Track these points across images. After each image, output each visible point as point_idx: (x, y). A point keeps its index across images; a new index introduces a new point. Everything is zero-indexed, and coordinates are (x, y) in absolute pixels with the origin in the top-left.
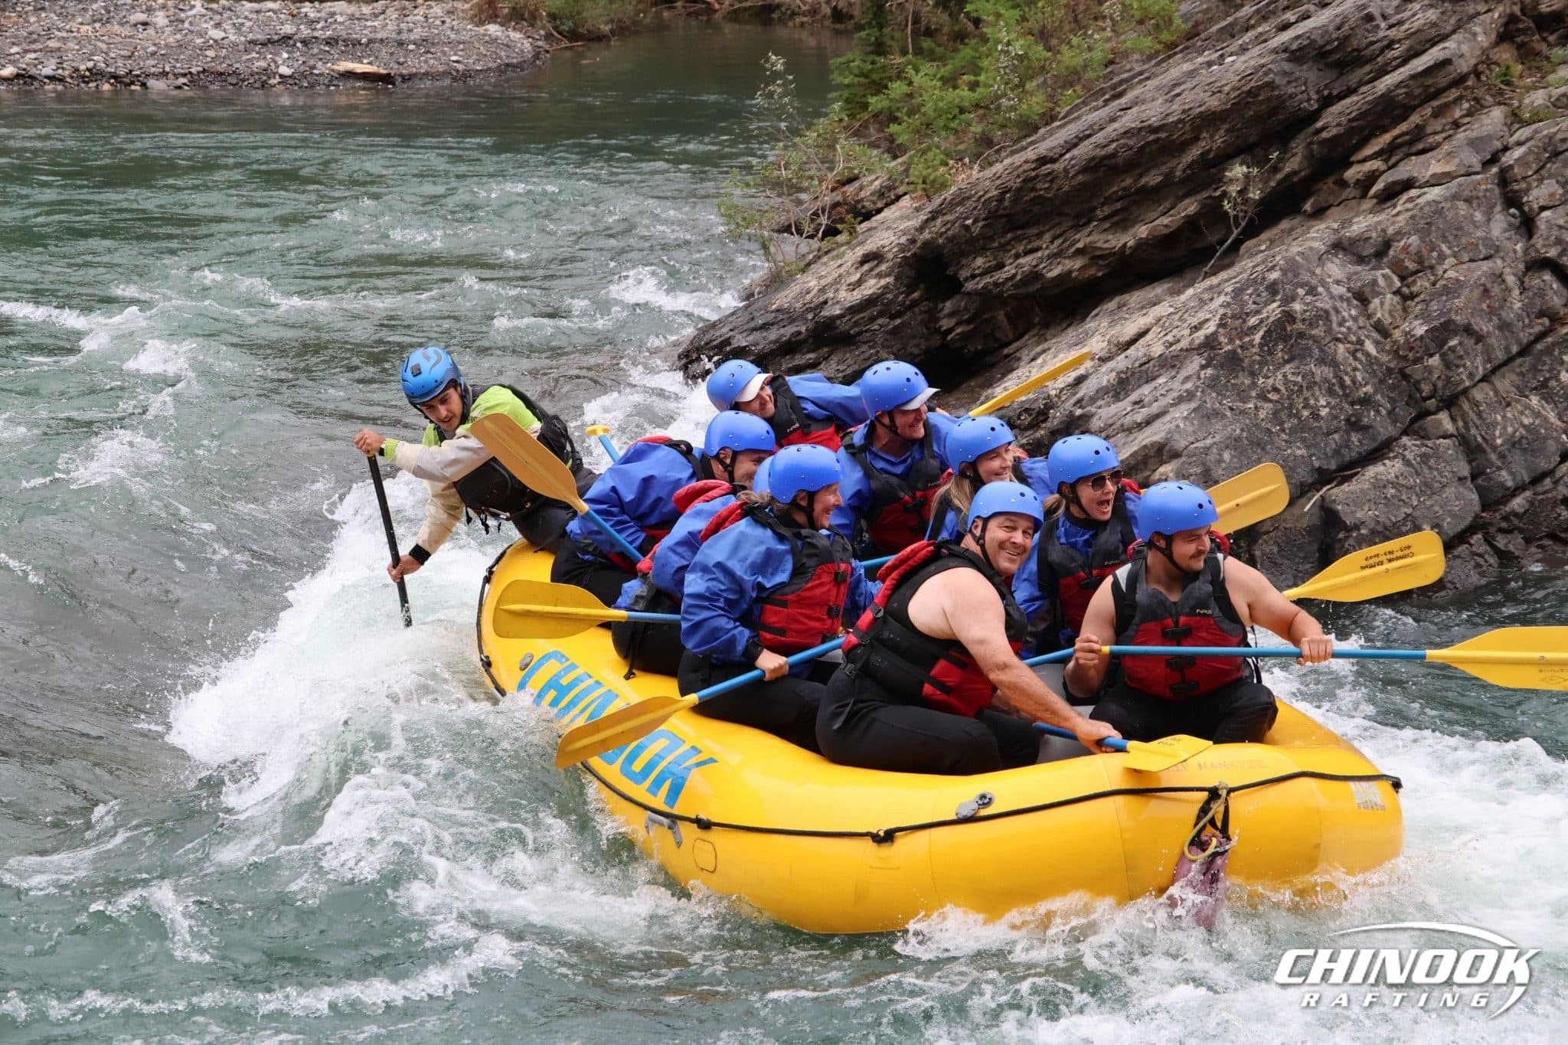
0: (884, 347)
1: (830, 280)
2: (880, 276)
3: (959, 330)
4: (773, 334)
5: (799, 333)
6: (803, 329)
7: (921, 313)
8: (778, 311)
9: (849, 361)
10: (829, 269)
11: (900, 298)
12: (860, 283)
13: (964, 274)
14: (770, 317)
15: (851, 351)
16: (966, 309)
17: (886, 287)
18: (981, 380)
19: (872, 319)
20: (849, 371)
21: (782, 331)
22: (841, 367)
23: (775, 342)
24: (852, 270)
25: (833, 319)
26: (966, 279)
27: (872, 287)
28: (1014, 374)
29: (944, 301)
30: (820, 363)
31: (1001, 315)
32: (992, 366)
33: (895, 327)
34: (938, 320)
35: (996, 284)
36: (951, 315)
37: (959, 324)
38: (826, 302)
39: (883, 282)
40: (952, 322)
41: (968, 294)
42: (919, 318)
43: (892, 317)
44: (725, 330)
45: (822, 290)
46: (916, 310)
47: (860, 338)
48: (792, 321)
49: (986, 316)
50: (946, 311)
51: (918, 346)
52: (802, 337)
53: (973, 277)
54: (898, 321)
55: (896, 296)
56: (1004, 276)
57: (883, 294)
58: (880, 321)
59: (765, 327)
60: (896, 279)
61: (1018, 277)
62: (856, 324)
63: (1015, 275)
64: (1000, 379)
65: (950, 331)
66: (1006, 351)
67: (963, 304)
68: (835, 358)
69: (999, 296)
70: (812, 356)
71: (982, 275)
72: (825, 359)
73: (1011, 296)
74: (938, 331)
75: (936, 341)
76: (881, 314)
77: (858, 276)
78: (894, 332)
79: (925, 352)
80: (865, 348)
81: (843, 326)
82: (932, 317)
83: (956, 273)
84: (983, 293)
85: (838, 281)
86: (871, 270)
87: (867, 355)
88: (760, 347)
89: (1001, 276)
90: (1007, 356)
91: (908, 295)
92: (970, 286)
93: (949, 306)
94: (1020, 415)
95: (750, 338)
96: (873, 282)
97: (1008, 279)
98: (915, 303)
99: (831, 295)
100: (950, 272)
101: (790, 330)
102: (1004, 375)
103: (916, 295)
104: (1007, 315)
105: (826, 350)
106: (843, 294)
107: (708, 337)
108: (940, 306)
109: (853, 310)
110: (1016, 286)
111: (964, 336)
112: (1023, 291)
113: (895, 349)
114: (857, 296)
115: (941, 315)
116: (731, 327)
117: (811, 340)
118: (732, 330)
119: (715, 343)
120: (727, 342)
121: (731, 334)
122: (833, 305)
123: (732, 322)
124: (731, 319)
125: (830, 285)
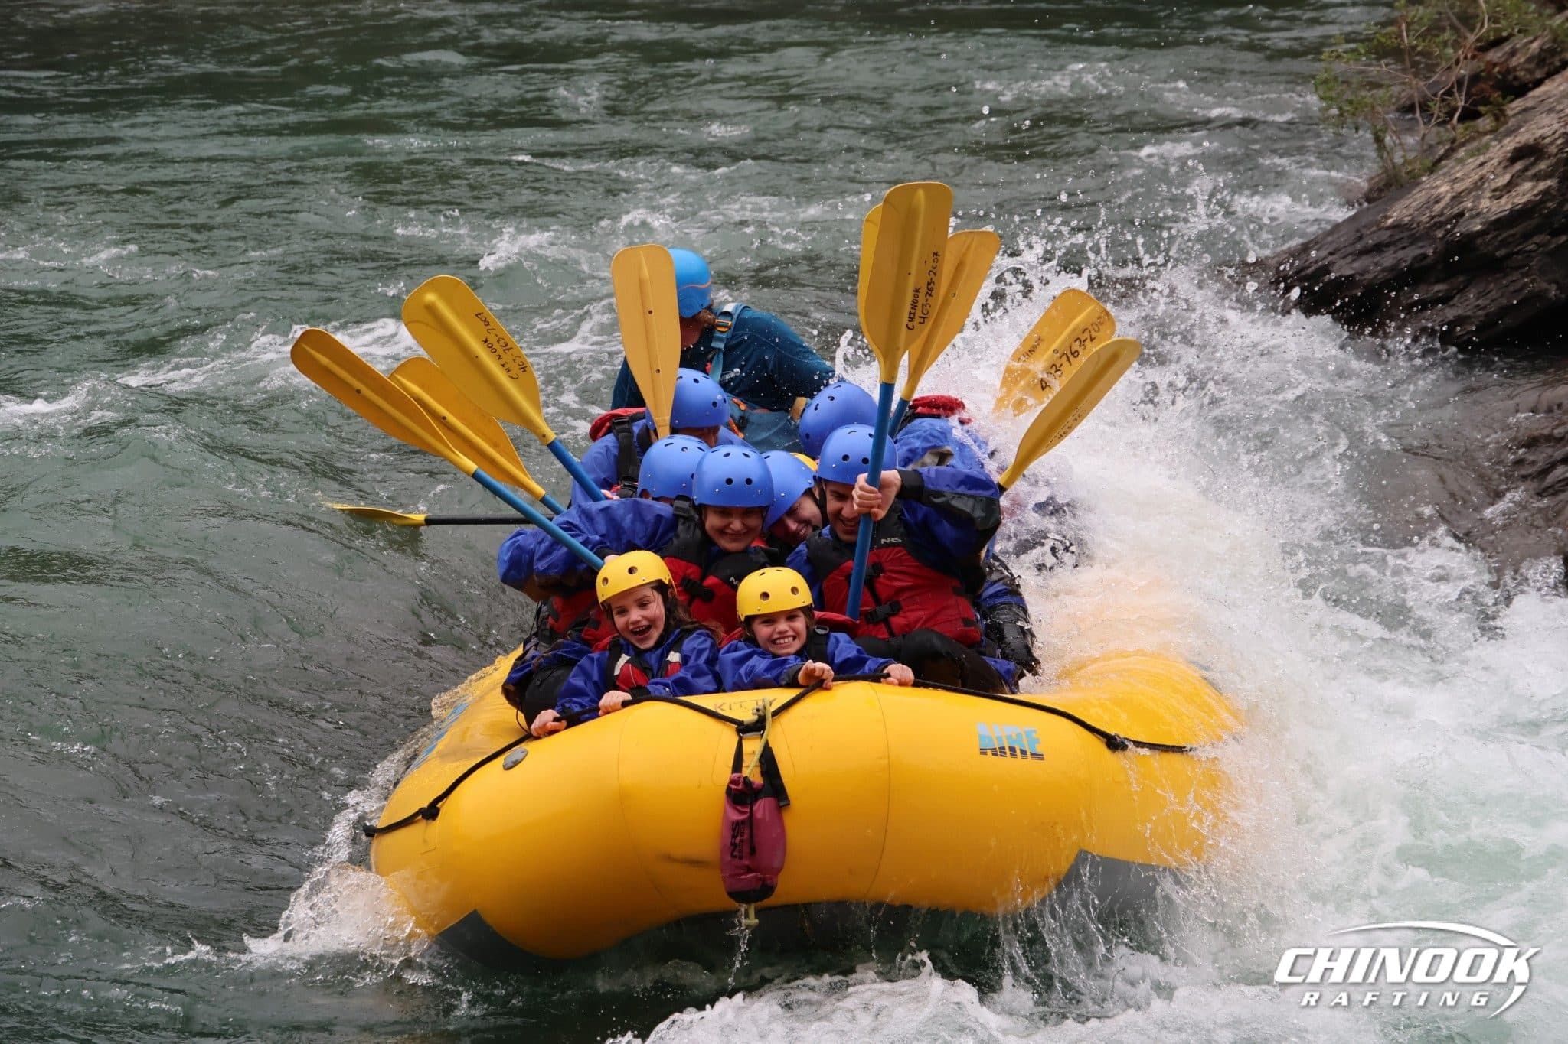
0: (1542, 273)
1: (1467, 183)
2: (1537, 178)
4: (1388, 259)
5: (1424, 256)
6: (1430, 251)
8: (1394, 227)
9: (1494, 294)
10: (1467, 169)
12: (1511, 184)
14: (1384, 236)
15: (1496, 280)
17: (1546, 193)
19: (1526, 237)
20: (1492, 308)
21: (1401, 254)
22: (1482, 302)
23: (1392, 269)
24: (1499, 170)
25: (1470, 238)
27: (1526, 192)
30: (1452, 297)
33: (1559, 247)
38: (1461, 214)
39: (1542, 186)
43: (1555, 233)
44: (1322, 253)
45: (1457, 198)
47: (1509, 263)
48: (1414, 240)
52: (1429, 260)
54: (1562, 239)
55: (1560, 205)
57: (1542, 202)
58: (1537, 239)
59: (1378, 248)
60: (1561, 182)
62: (1504, 243)
68: (1473, 291)
70: (1440, 288)
72: (1460, 291)
76: (1538, 230)
77: (1507, 178)
78: (1556, 254)
80: (1516, 275)
81: (1484, 246)
85: (1478, 185)
86: (1526, 169)
87: (1518, 286)
88: (1369, 276)
95: (1356, 265)
96: (1527, 186)
99: (1469, 205)
101: (1411, 253)
105: (1461, 278)
106: (1485, 204)
113: (1557, 276)
114: (1506, 205)
116: (1331, 249)
117: (1440, 267)
118: (1331, 254)
119: (1309, 271)
120: (1326, 270)
121: (1330, 258)
122: (1472, 217)
123: (1331, 243)
124: (1330, 239)
125: (1468, 191)
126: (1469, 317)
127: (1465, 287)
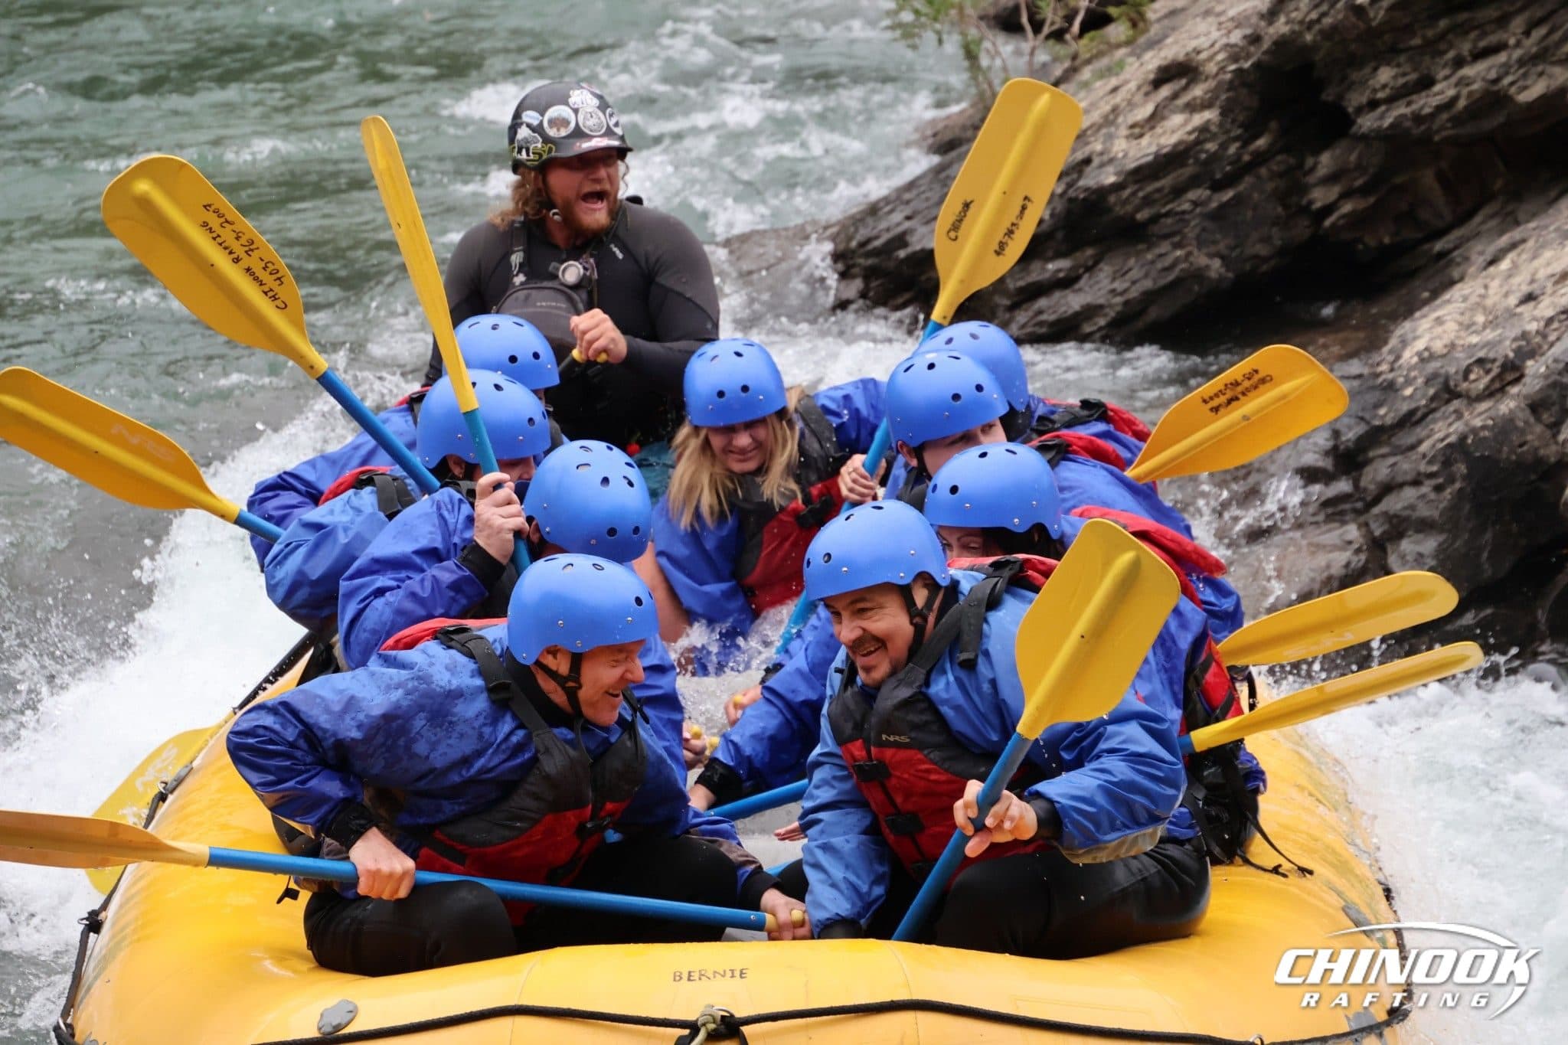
0: (1201, 243)
1: (1096, 116)
2: (1192, 108)
3: (1347, 208)
7: (1274, 176)
9: (1135, 274)
10: (1093, 96)
11: (1232, 149)
12: (1155, 118)
13: (1355, 99)
15: (1138, 254)
16: (1360, 167)
17: (1204, 129)
18: (1389, 304)
19: (1178, 192)
20: (1134, 293)
22: (1119, 285)
24: (1138, 98)
25: (1103, 192)
26: (1360, 110)
27: (1176, 129)
28: (1456, 292)
29: (1317, 152)
30: (1077, 278)
31: (1428, 178)
32: (1412, 274)
33: (1223, 206)
34: (1304, 189)
35: (1417, 118)
36: (1331, 179)
37: (1345, 196)
38: (1087, 161)
39: (1199, 119)
40: (1333, 193)
41: (1364, 138)
42: (1270, 186)
43: (1217, 187)
44: (897, 217)
45: (1082, 137)
46: (1263, 171)
47: (1155, 229)
49: (1399, 180)
50: (1322, 171)
51: (1266, 240)
53: (1373, 104)
54: (1228, 195)
55: (1224, 146)
56: (1435, 101)
57: (1198, 142)
58: (1192, 195)
60: (1224, 113)
61: (1462, 103)
62: (1147, 201)
63: (1454, 100)
64: (1426, 302)
65: (1328, 209)
66: (1439, 246)
67: (1353, 157)
68: (1105, 270)
69: (1426, 140)
70: (1064, 264)
71: (1391, 100)
72: (1089, 269)
73: (1446, 140)
74: (1305, 210)
75: (1302, 230)
76: (1194, 182)
77: (1149, 109)
78: (1219, 216)
79: (1282, 252)
80: (1164, 247)
81: (1119, 206)
82: (1293, 186)
83: (1341, 97)
84: (1394, 139)
85: (1110, 120)
86: (1175, 96)
87: (1167, 261)
89: (1426, 102)
90: (1443, 255)
91: (1246, 142)
92: (1367, 123)
93: (1326, 161)
94: (1467, 371)
96: (1177, 119)
97: (1440, 109)
98: (1260, 159)
99: (1098, 147)
100: (1328, 95)
102: (1435, 294)
103: (1261, 142)
104: (1441, 177)
105: (1090, 252)
106: (1120, 146)
107: (863, 233)
108: (1310, 162)
109: (1141, 174)
110: (1457, 120)
111: (1356, 220)
112: (1469, 129)
113: (1221, 247)
114: (1146, 149)
115: (1311, 179)
116: (908, 211)
117: (1060, 235)
118: (908, 218)
119: (877, 243)
120: (901, 240)
121: (907, 225)
122: (1102, 165)
123: (908, 202)
124: (907, 196)
125: (1097, 128)
126: (1101, 307)
127: (1096, 263)
